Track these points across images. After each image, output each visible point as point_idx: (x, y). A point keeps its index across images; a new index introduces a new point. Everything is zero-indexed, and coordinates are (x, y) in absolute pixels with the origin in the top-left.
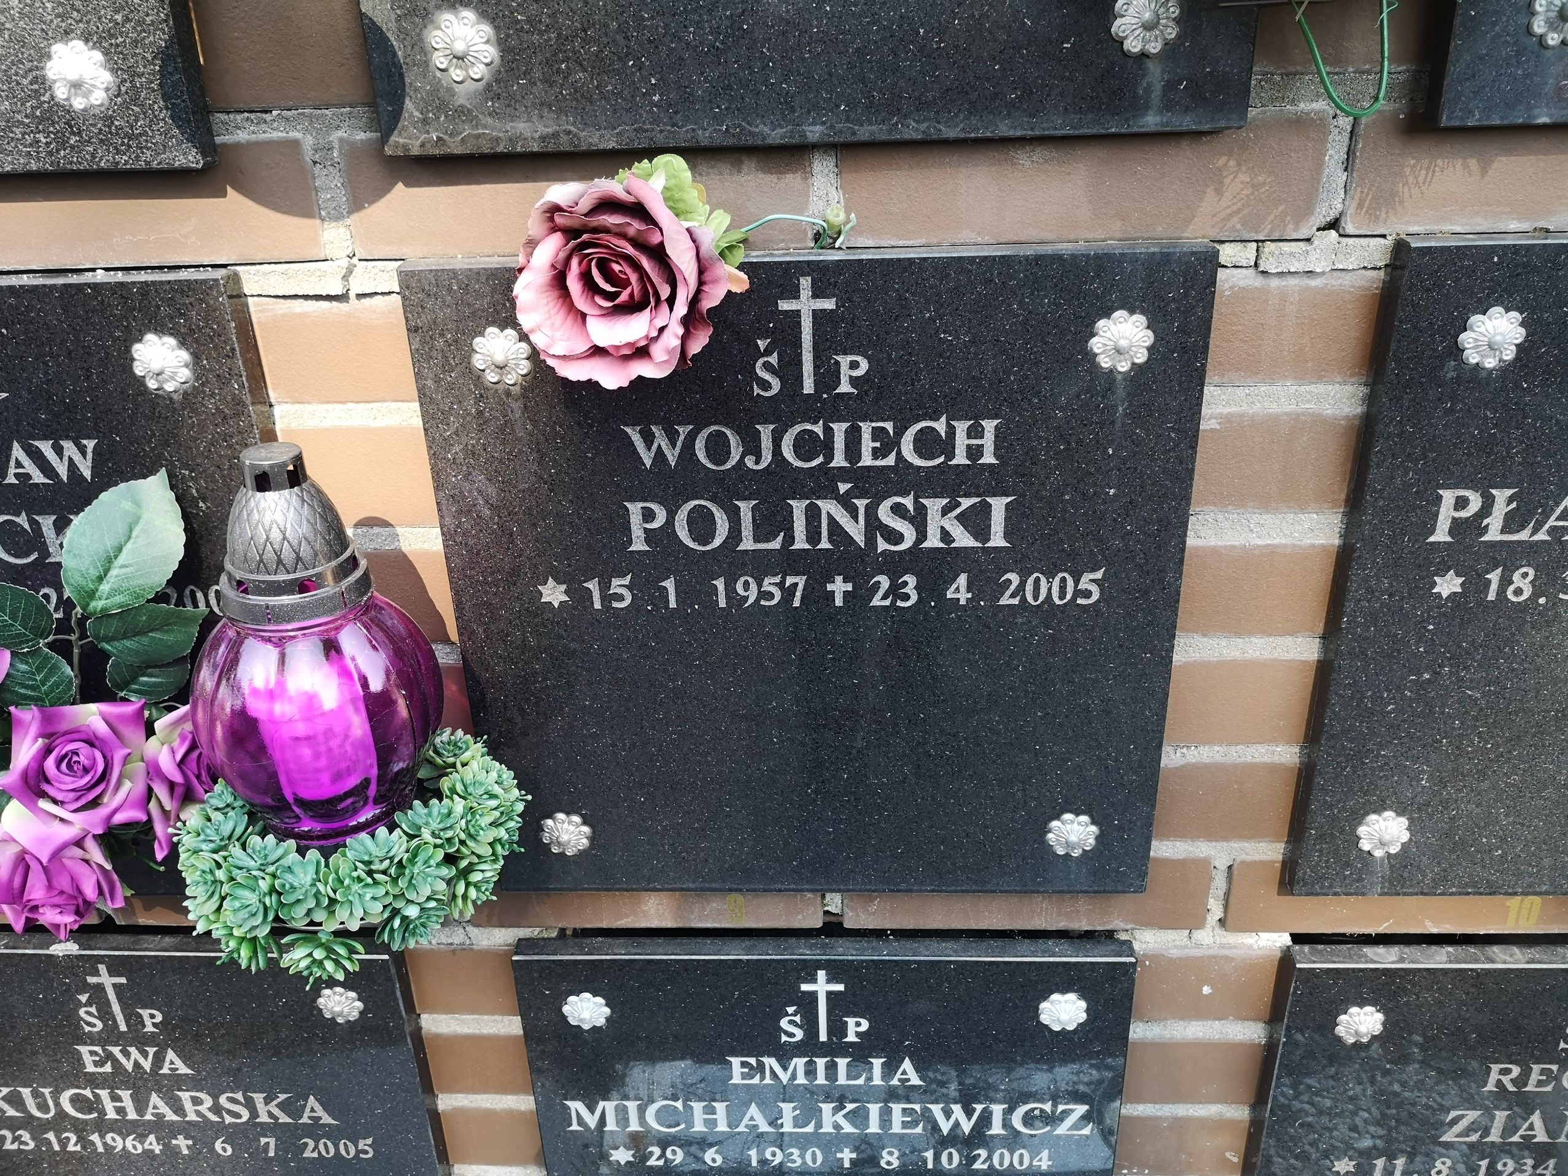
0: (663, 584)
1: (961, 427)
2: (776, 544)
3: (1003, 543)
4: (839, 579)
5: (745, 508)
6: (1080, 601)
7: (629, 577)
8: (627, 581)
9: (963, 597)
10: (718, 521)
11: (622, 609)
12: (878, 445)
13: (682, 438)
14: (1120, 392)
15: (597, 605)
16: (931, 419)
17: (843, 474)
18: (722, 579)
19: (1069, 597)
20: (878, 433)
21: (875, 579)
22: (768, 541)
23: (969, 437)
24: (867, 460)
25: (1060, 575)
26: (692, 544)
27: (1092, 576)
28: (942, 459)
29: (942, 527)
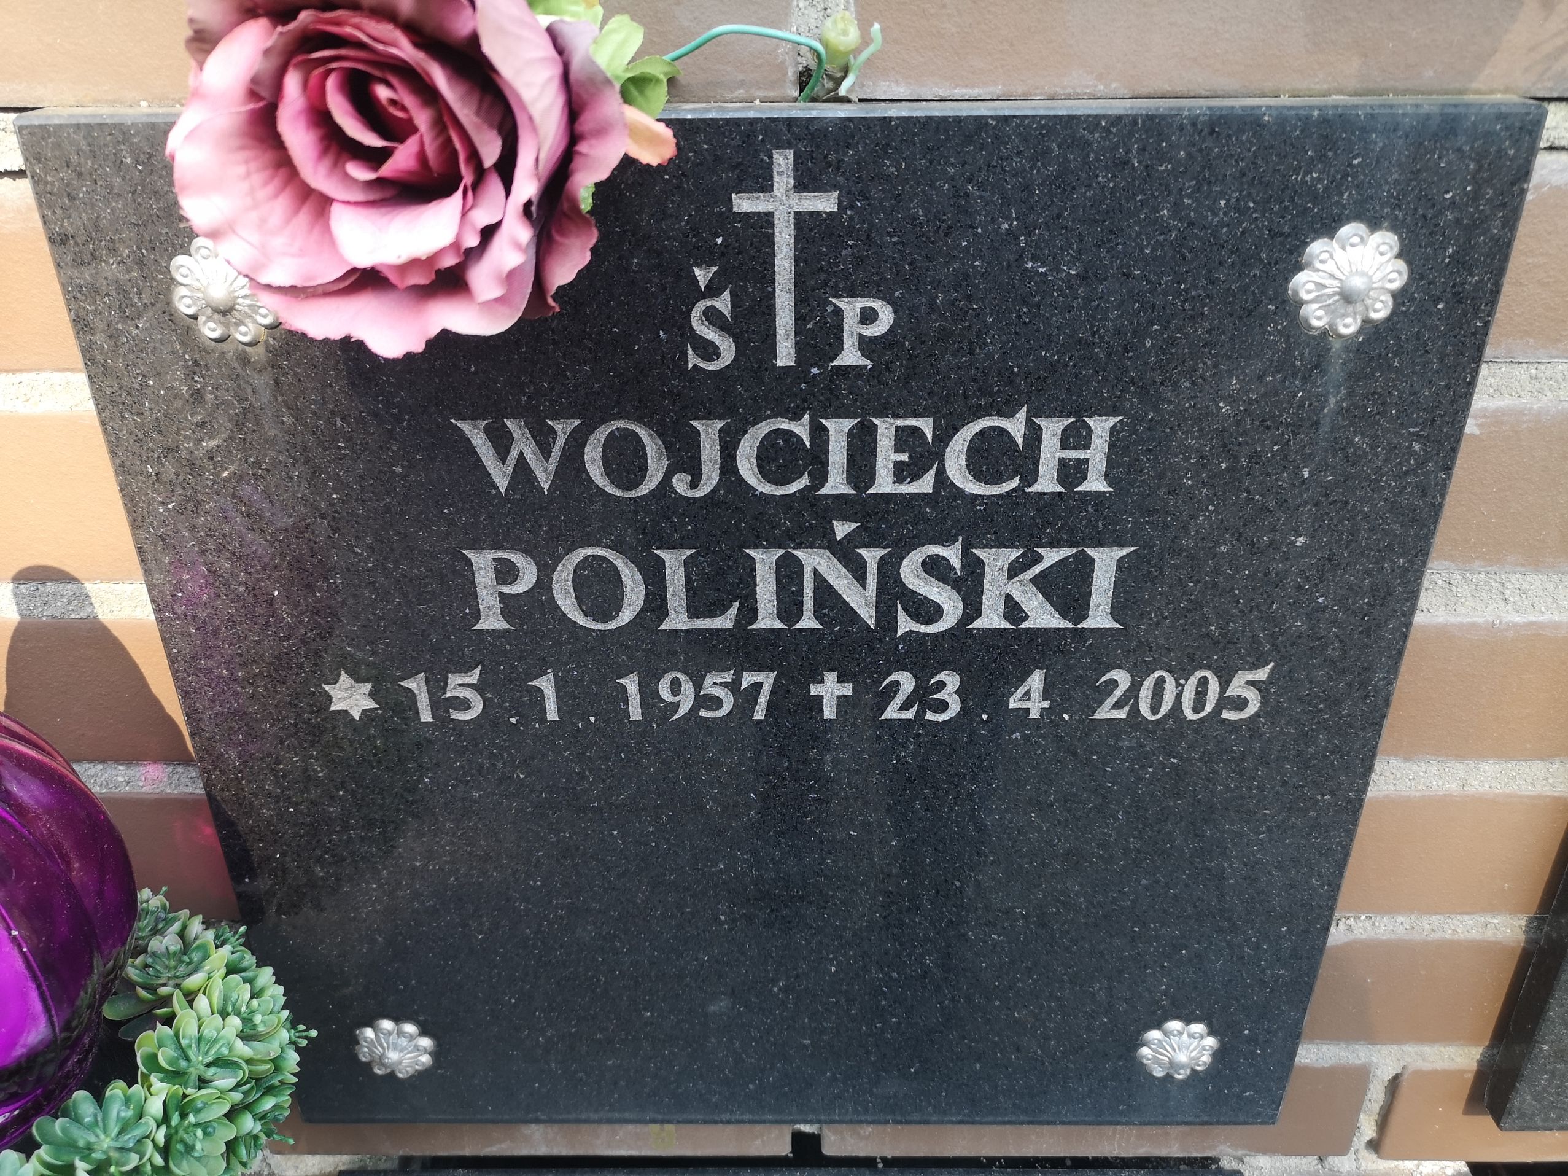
0: (535, 683)
1: (1052, 429)
2: (725, 621)
3: (1108, 623)
4: (831, 677)
5: (674, 562)
6: (1226, 715)
7: (477, 671)
8: (474, 677)
9: (1036, 707)
10: (627, 582)
11: (467, 722)
12: (904, 457)
13: (561, 441)
14: (1336, 370)
15: (426, 716)
16: (1001, 414)
17: (842, 506)
18: (634, 677)
19: (1209, 708)
20: (906, 438)
21: (891, 678)
22: (711, 615)
23: (1064, 446)
24: (884, 484)
25: (1199, 674)
26: (582, 620)
27: (1250, 676)
28: (1014, 483)
29: (1008, 597)
